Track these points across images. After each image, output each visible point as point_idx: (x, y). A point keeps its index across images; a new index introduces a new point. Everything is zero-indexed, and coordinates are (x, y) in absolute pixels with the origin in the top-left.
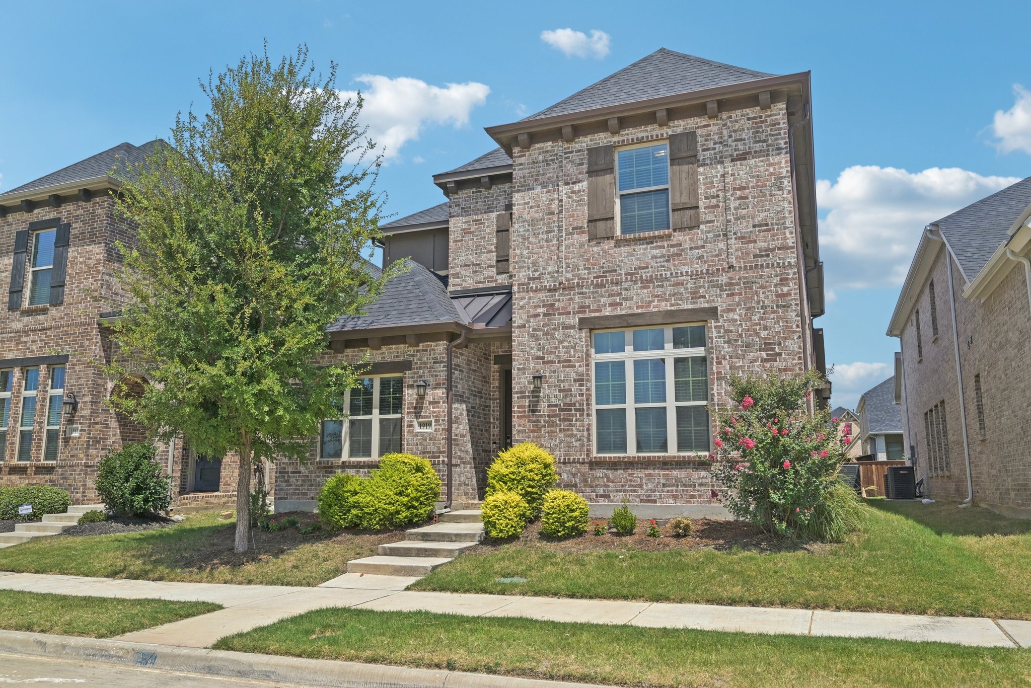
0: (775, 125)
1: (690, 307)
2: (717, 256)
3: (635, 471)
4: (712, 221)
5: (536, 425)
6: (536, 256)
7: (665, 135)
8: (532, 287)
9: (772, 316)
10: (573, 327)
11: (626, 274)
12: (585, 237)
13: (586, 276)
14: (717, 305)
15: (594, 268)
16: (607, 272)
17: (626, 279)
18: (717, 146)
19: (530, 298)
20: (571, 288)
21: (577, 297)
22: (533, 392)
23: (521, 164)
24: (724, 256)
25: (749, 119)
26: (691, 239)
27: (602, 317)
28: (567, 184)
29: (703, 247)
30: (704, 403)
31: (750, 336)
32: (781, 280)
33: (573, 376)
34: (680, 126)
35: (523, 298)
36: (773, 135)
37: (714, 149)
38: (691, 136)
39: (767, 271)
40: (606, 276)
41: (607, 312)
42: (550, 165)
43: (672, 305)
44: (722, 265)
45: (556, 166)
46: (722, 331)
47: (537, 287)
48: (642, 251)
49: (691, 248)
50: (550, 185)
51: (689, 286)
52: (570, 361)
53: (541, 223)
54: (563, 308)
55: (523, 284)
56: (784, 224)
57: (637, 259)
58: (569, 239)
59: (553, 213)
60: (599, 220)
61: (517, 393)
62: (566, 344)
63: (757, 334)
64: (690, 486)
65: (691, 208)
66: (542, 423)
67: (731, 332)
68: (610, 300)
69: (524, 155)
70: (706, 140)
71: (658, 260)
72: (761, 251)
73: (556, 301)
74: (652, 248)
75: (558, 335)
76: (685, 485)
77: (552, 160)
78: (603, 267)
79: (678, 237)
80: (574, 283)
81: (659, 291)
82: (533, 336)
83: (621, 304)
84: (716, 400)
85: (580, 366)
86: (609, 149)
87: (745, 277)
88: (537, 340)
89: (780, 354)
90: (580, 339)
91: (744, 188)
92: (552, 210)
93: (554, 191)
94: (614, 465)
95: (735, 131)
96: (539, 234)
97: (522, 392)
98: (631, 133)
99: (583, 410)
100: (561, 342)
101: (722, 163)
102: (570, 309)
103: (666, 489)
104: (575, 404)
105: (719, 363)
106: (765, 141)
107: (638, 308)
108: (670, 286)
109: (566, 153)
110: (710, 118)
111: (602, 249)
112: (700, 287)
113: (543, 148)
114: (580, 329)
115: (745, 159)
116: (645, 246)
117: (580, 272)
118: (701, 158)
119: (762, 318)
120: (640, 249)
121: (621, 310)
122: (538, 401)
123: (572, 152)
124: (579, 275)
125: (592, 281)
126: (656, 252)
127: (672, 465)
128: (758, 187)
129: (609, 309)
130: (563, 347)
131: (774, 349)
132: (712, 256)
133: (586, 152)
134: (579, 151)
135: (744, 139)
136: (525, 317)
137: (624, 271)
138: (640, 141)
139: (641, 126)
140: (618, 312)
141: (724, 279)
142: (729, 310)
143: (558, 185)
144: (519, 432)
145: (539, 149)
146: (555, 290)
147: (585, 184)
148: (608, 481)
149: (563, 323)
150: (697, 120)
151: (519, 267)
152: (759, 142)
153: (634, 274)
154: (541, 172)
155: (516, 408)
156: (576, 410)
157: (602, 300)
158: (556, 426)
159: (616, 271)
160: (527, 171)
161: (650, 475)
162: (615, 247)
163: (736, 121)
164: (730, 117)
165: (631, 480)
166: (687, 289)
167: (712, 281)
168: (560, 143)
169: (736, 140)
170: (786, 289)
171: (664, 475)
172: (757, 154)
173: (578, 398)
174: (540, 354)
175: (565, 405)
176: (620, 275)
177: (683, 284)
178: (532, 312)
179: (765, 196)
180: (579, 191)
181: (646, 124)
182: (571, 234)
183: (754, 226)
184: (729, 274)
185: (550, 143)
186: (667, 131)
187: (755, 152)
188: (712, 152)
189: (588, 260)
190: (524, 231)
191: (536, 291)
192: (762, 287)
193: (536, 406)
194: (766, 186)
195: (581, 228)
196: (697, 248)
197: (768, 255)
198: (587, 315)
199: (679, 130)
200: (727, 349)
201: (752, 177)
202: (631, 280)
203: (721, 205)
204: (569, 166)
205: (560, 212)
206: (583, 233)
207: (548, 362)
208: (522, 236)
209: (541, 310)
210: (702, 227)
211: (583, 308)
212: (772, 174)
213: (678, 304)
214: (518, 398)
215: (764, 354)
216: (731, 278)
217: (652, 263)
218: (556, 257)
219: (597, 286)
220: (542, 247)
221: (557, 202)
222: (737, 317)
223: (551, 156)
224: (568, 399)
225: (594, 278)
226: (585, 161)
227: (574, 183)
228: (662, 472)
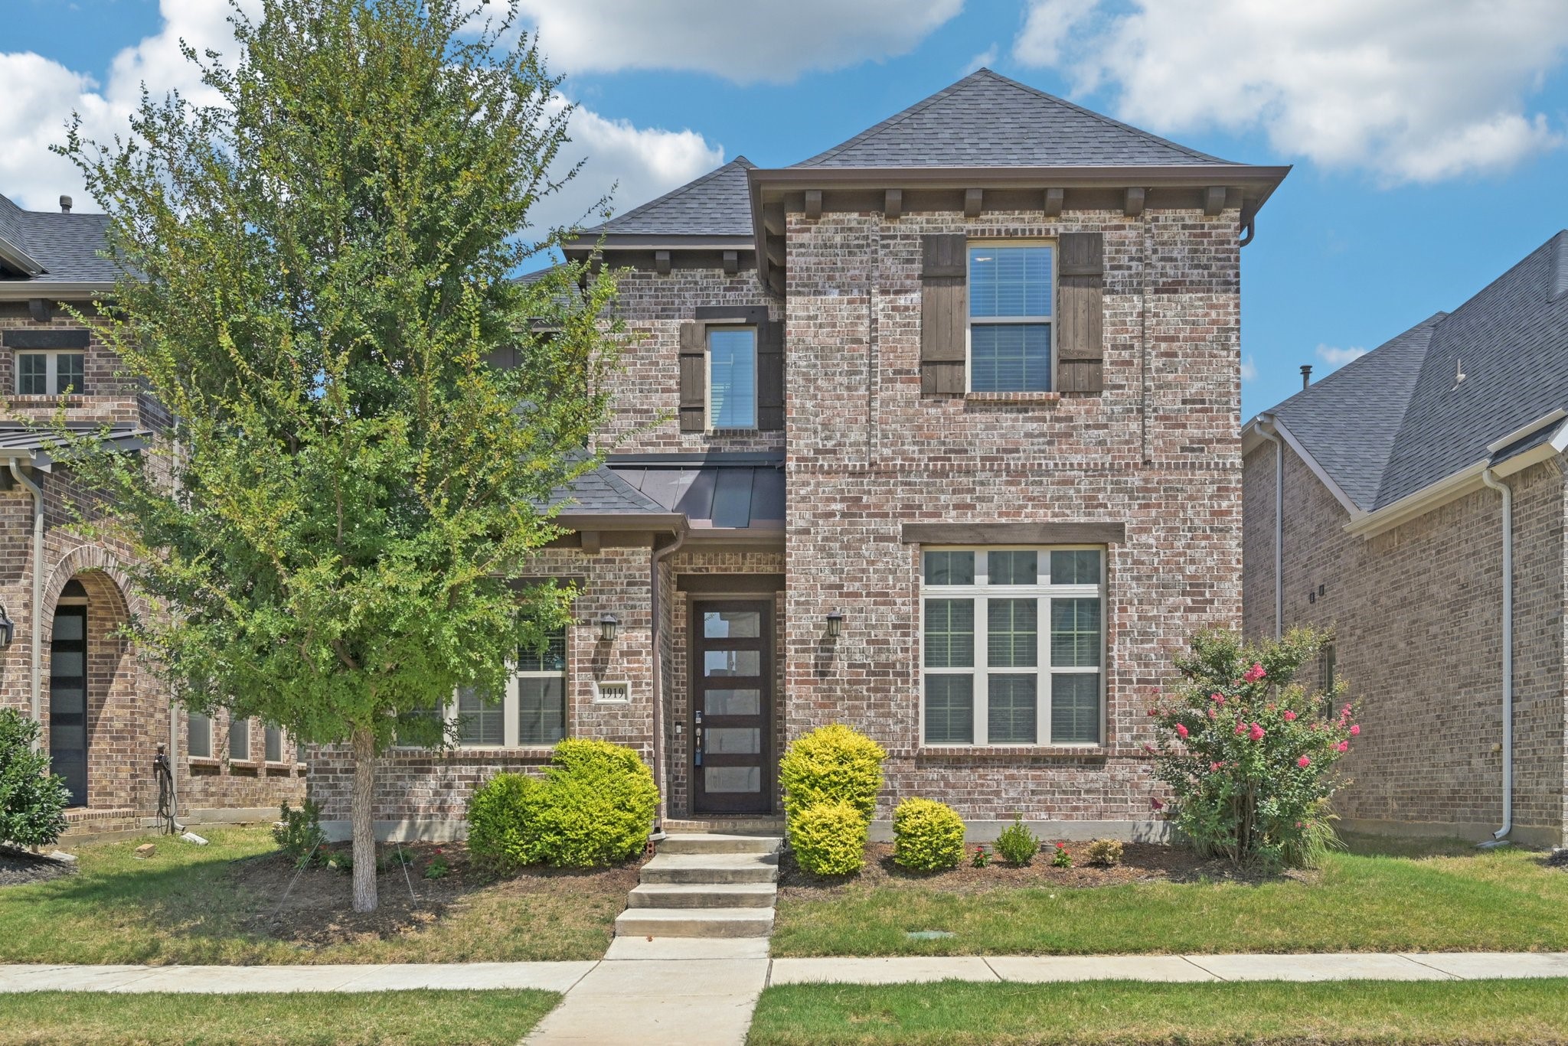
0: (1222, 243)
1: (1083, 520)
2: (1127, 442)
3: (989, 771)
4: (1122, 387)
5: (829, 697)
6: (828, 412)
7: (1052, 233)
8: (822, 466)
9: (1203, 543)
10: (893, 539)
11: (983, 459)
12: (915, 390)
13: (916, 456)
14: (1123, 520)
15: (929, 444)
16: (951, 451)
17: (984, 466)
18: (1134, 264)
19: (818, 484)
20: (890, 473)
21: (899, 489)
22: (822, 642)
23: (802, 245)
24: (1138, 444)
25: (1184, 227)
26: (1088, 412)
27: (942, 525)
28: (884, 292)
29: (1105, 426)
30: (1094, 670)
31: (1170, 571)
32: (1219, 489)
33: (892, 618)
34: (1077, 221)
35: (805, 484)
36: (1219, 260)
37: (1130, 268)
38: (1094, 240)
39: (1199, 475)
40: (949, 459)
41: (950, 518)
42: (855, 254)
43: (1055, 515)
44: (1133, 458)
45: (865, 258)
46: (1129, 561)
47: (830, 466)
48: (1009, 423)
49: (1088, 427)
50: (856, 291)
51: (1082, 487)
52: (887, 594)
53: (839, 355)
54: (876, 506)
55: (805, 459)
56: (1227, 403)
57: (1002, 436)
58: (887, 389)
59: (859, 341)
60: (941, 363)
61: (794, 642)
62: (880, 566)
63: (1181, 570)
64: (1073, 793)
65: (1090, 361)
66: (839, 693)
67: (1143, 563)
68: (956, 499)
69: (809, 230)
70: (1118, 252)
71: (1036, 440)
72: (1192, 442)
73: (865, 492)
74: (1026, 420)
75: (868, 550)
76: (1065, 792)
77: (859, 246)
78: (944, 443)
79: (1067, 406)
80: (895, 465)
81: (1032, 489)
82: (822, 549)
83: (973, 507)
84: (1116, 666)
85: (904, 604)
86: (959, 242)
87: (1167, 481)
88: (831, 556)
89: (1212, 602)
90: (905, 559)
91: (1173, 339)
92: (859, 336)
93: (862, 301)
94: (956, 762)
95: (1163, 244)
96: (834, 374)
97: (803, 642)
98: (997, 220)
99: (908, 674)
100: (873, 563)
101: (1140, 292)
102: (887, 508)
103: (1036, 798)
104: (894, 665)
105: (1123, 610)
106: (1207, 267)
107: (1000, 515)
108: (1053, 483)
109: (883, 238)
110: (1126, 215)
111: (944, 413)
112: (1099, 490)
113: (842, 221)
114: (904, 543)
115: (1175, 291)
116: (1014, 415)
117: (906, 447)
118: (1109, 280)
119: (1189, 546)
120: (1007, 418)
121: (973, 516)
122: (831, 658)
123: (894, 237)
124: (904, 452)
125: (927, 465)
126: (1032, 426)
127: (1046, 761)
128: (1193, 339)
129: (953, 513)
130: (876, 571)
131: (1202, 594)
132: (1120, 443)
133: (919, 241)
134: (907, 237)
135: (1176, 260)
136: (808, 515)
137: (979, 453)
138: (1011, 235)
139: (1014, 210)
140: (969, 519)
141: (1135, 480)
142: (1142, 530)
143: (869, 293)
144: (798, 706)
145: (836, 222)
146: (862, 474)
147: (916, 296)
148: (947, 785)
149: (875, 531)
150: (1105, 215)
151: (799, 429)
152: (1197, 267)
153: (995, 459)
154: (839, 264)
155: (793, 669)
156: (896, 674)
157: (943, 497)
158: (863, 698)
159: (966, 451)
160: (813, 259)
161: (1012, 777)
162: (965, 411)
163: (1165, 227)
164: (1156, 219)
165: (982, 785)
166: (1078, 491)
167: (1118, 483)
168: (876, 219)
169: (1163, 259)
170: (1225, 504)
171: (1034, 778)
172: (1195, 286)
173: (900, 655)
174: (834, 579)
175: (877, 665)
176: (973, 458)
177: (1072, 483)
178: (822, 508)
179: (1202, 355)
180: (907, 308)
181: (1023, 208)
182: (892, 381)
183: (1184, 402)
184: (1144, 474)
185: (855, 215)
186: (1055, 226)
187: (1192, 282)
188: (1126, 273)
189: (920, 428)
190: (808, 366)
191: (828, 473)
192: (1191, 498)
193: (828, 665)
194: (1204, 340)
195: (908, 372)
196: (1097, 427)
197: (1202, 450)
198: (917, 521)
199: (1075, 228)
200: (1135, 589)
201: (1185, 322)
202: (992, 470)
203: (1135, 361)
204: (889, 262)
205: (873, 340)
206: (912, 381)
207: (849, 595)
208: (804, 374)
209: (837, 507)
210: (1106, 393)
211: (909, 509)
212: (1214, 322)
213: (1064, 515)
214: (796, 651)
215: (1189, 600)
216: (1146, 481)
217: (1025, 444)
218: (864, 418)
219: (934, 474)
220: (839, 398)
221: (867, 322)
222: (1152, 541)
223: (857, 238)
224: (884, 656)
225: (930, 459)
226: (918, 257)
227: (897, 292)
228: (1031, 773)
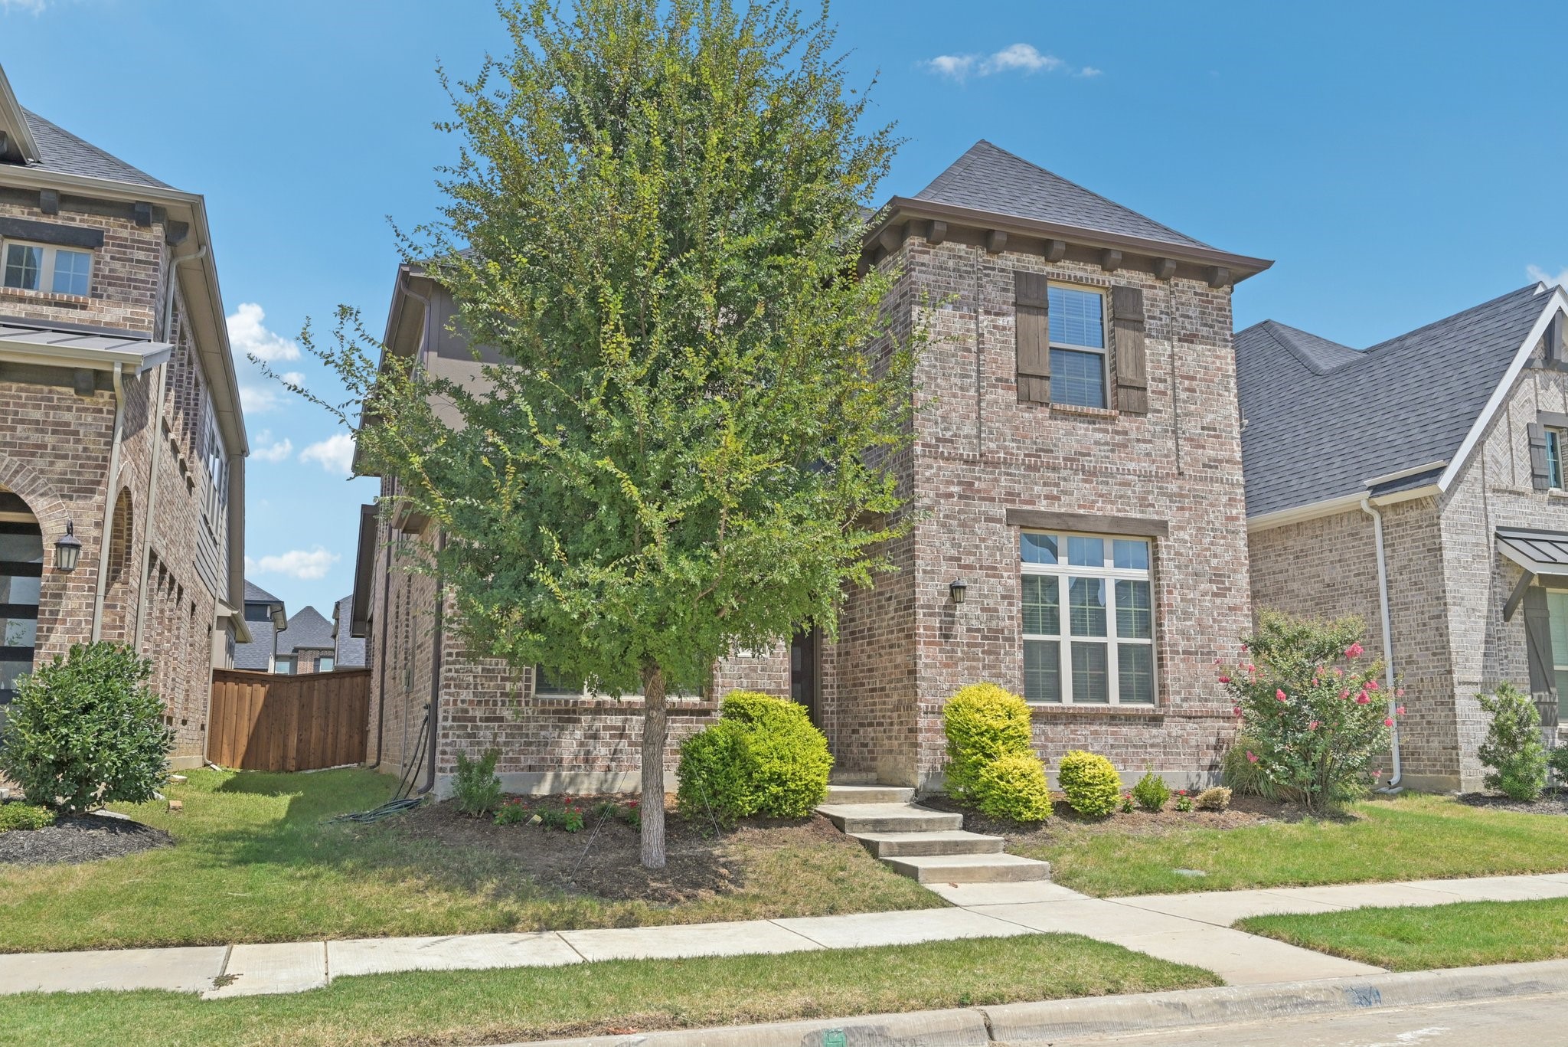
0: (1221, 309)
1: (1139, 516)
2: (1166, 456)
3: (1077, 727)
4: (1159, 411)
5: (951, 657)
6: (946, 407)
7: (1107, 284)
8: (942, 452)
9: (1222, 542)
10: (999, 521)
11: (1065, 459)
12: (1012, 397)
13: (1015, 451)
14: (1167, 518)
15: (1024, 442)
16: (1041, 450)
17: (1066, 465)
18: (1164, 316)
19: (939, 468)
20: (996, 464)
21: (1003, 478)
22: (945, 607)
23: (923, 264)
24: (1173, 458)
25: (1196, 294)
26: (1138, 429)
27: (1037, 512)
28: (987, 313)
29: (1150, 442)
30: (1147, 641)
31: (1200, 563)
32: (1230, 499)
33: (1000, 590)
34: (1125, 277)
35: (929, 467)
36: (1220, 322)
37: (1161, 319)
38: (1136, 293)
39: (1216, 487)
40: (1040, 457)
41: (1042, 506)
42: (964, 278)
43: (1119, 510)
44: (1171, 469)
45: (972, 282)
46: (1172, 552)
47: (949, 453)
48: (1083, 432)
49: (1138, 441)
50: (965, 308)
51: (1137, 489)
52: (995, 568)
53: (953, 360)
54: (985, 491)
55: (929, 446)
56: (1231, 432)
57: (1078, 441)
58: (991, 392)
59: (969, 350)
60: (1032, 376)
61: (922, 607)
62: (990, 543)
63: (1208, 562)
64: (1141, 747)
65: (1138, 388)
66: (959, 654)
67: (1181, 555)
68: (1046, 490)
69: (928, 253)
70: (1152, 305)
71: (1102, 448)
72: (1210, 461)
73: (976, 479)
74: (1095, 430)
75: (980, 528)
76: (1135, 746)
77: (966, 272)
78: (1035, 443)
79: (1124, 422)
80: (999, 458)
81: (1101, 488)
82: (944, 525)
83: (1059, 498)
84: (1167, 639)
85: (1009, 578)
86: (1041, 280)
87: (1195, 490)
88: (951, 532)
89: (1230, 589)
90: (1009, 538)
91: (1193, 378)
92: (969, 346)
93: (971, 318)
94: (1052, 718)
95: (1183, 304)
96: (950, 375)
97: (929, 607)
98: (1069, 268)
99: (1014, 640)
100: (983, 540)
101: (1169, 339)
102: (994, 494)
103: (1114, 751)
104: (1003, 630)
105: (1170, 592)
106: (1212, 327)
107: (1079, 506)
108: (1116, 484)
109: (986, 268)
110: (1158, 277)
111: (1035, 418)
112: (1149, 493)
113: (954, 250)
114: (1008, 525)
115: (1192, 342)
116: (1086, 425)
117: (1007, 443)
118: (1147, 327)
119: (1212, 544)
120: (1081, 427)
121: (1059, 506)
122: (953, 623)
123: (993, 269)
124: (1005, 448)
125: (1023, 460)
126: (1099, 436)
127: (1120, 719)
128: (1206, 380)
129: (1044, 502)
130: (987, 548)
131: (1223, 583)
132: (1161, 456)
133: (1012, 275)
134: (1002, 270)
135: (1191, 318)
136: (932, 494)
137: (1061, 454)
138: (1078, 281)
139: (1080, 261)
140: (1056, 509)
141: (1173, 487)
142: (1181, 528)
143: (976, 311)
144: (926, 665)
145: (950, 250)
146: (974, 463)
147: (1011, 320)
148: (1046, 739)
149: (985, 513)
150: (1142, 275)
151: (923, 419)
152: (1205, 325)
153: (1073, 460)
154: (952, 285)
155: (921, 630)
156: (1006, 639)
157: (1036, 488)
158: (978, 660)
159: (1052, 451)
160: (933, 278)
161: (1096, 733)
162: (1050, 418)
163: (1183, 292)
164: (1176, 285)
165: (1074, 740)
166: (1134, 492)
167: (1161, 488)
168: (980, 252)
169: (1182, 316)
170: (1234, 512)
171: (1113, 733)
172: (1205, 340)
173: (1007, 622)
174: (953, 552)
175: (989, 630)
176: (1057, 458)
177: (1130, 485)
178: (943, 489)
179: (1212, 393)
180: (1004, 328)
181: (1086, 262)
182: (995, 386)
183: (1203, 428)
184: (1179, 482)
185: (963, 246)
186: (1110, 280)
187: (1203, 336)
188: (1159, 322)
189: (1017, 428)
190: (929, 366)
191: (947, 459)
192: (1211, 505)
193: (950, 629)
194: (1213, 382)
195: (1007, 381)
196: (1145, 441)
197: (1217, 467)
198: (1017, 506)
199: (1123, 283)
200: (1177, 576)
201: (1200, 366)
202: (1072, 469)
203: (1169, 392)
204: (990, 288)
205: (980, 351)
206: (1009, 388)
207: (966, 567)
208: (927, 373)
209: (955, 489)
210: (1149, 415)
211: (1011, 496)
212: (1219, 369)
213: (1125, 511)
214: (924, 615)
215: (1214, 587)
216: (1181, 488)
217: (1095, 450)
218: (974, 415)
219: (1029, 468)
220: (955, 396)
221: (974, 335)
222: (1187, 537)
223: (966, 265)
224: (994, 623)
225: (1026, 455)
226: (1012, 287)
227: (997, 314)
228: (1111, 729)
